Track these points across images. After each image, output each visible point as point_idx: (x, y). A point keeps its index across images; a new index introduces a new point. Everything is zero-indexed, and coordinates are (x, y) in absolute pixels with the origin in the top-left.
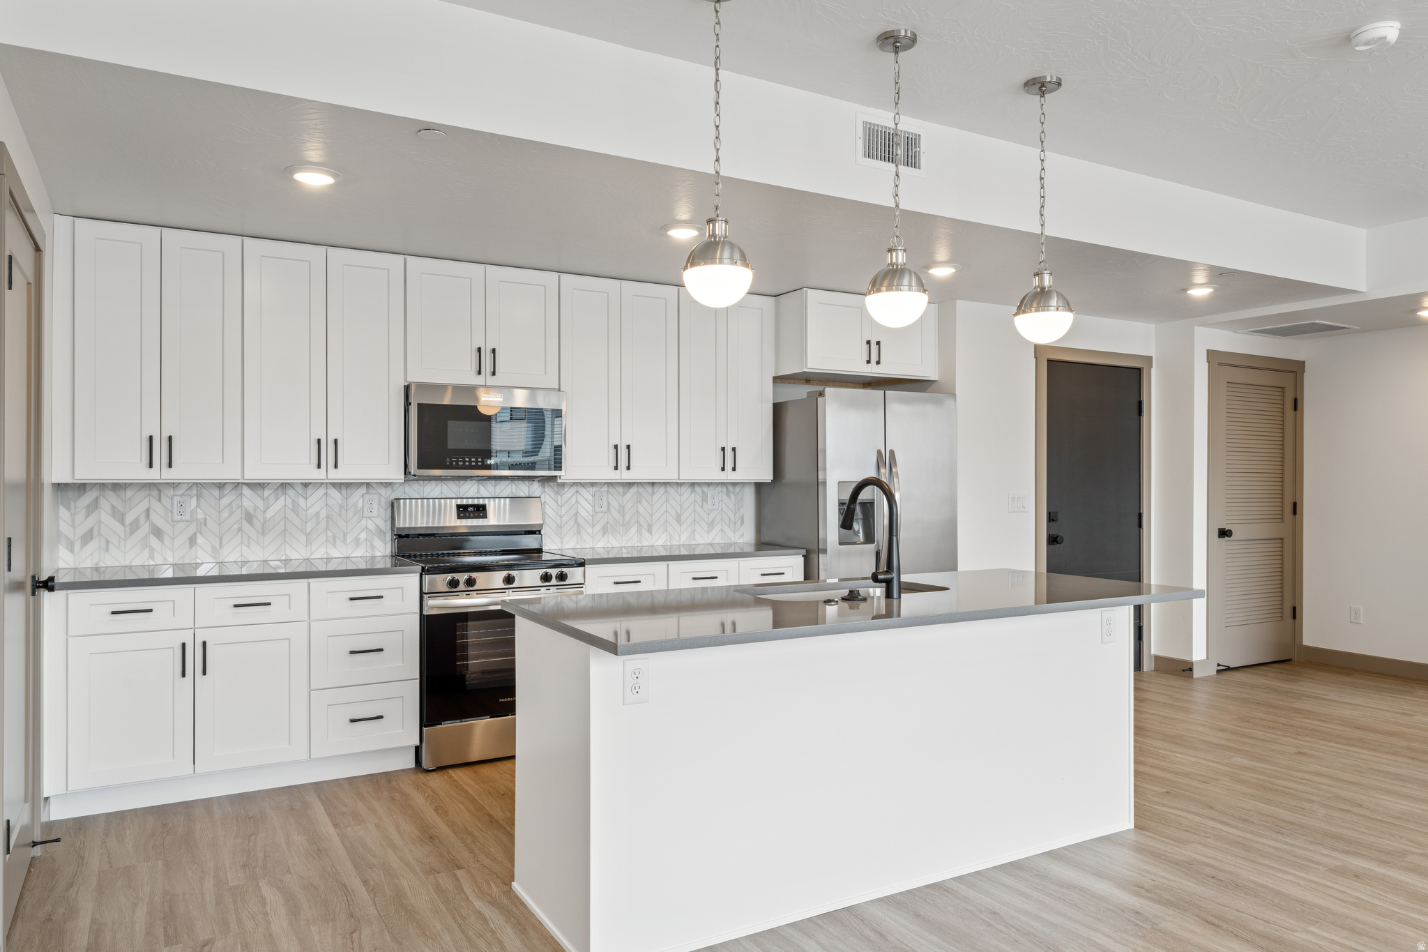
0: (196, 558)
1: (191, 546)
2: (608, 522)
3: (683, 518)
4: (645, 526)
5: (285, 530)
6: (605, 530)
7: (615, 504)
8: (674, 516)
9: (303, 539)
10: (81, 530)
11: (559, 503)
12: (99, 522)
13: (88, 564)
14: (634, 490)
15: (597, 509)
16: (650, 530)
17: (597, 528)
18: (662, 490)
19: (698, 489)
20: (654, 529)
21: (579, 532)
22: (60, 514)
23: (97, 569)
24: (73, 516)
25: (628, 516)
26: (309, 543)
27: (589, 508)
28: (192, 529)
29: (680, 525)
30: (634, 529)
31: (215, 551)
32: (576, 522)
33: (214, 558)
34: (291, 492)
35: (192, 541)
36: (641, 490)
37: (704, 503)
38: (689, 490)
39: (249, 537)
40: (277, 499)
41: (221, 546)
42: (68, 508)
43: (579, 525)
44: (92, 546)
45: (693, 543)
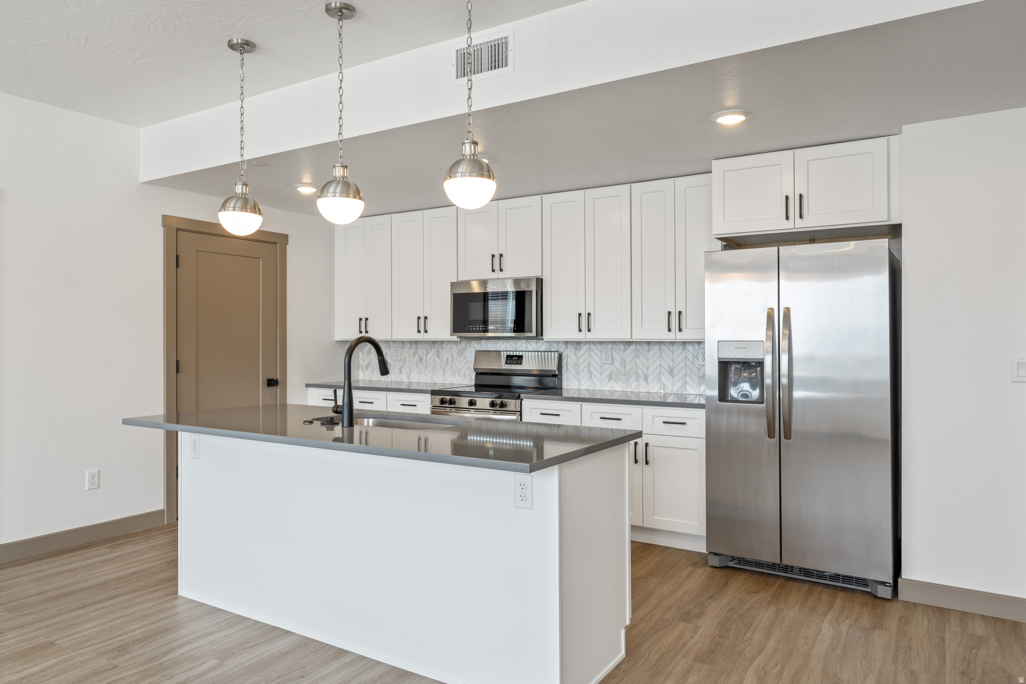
0: (402, 379)
1: (400, 373)
2: (612, 372)
3: (675, 371)
4: (642, 375)
5: (434, 367)
6: (610, 377)
7: (617, 358)
8: (667, 368)
9: (441, 372)
10: (366, 363)
11: (577, 356)
12: (371, 359)
13: (367, 379)
14: (633, 347)
15: (604, 361)
16: (646, 379)
17: (605, 375)
18: (657, 347)
19: (690, 347)
20: (650, 379)
21: (591, 378)
22: (360, 355)
23: (370, 381)
24: (363, 356)
25: (628, 368)
26: (444, 375)
27: (599, 361)
28: (400, 364)
29: (673, 377)
30: (633, 378)
31: (409, 376)
32: (589, 370)
33: (409, 379)
34: (436, 346)
35: (401, 370)
36: (639, 347)
37: (695, 359)
38: (681, 348)
39: (421, 370)
40: (431, 350)
41: (411, 374)
42: (362, 353)
43: (591, 373)
44: (369, 370)
45: (684, 393)
